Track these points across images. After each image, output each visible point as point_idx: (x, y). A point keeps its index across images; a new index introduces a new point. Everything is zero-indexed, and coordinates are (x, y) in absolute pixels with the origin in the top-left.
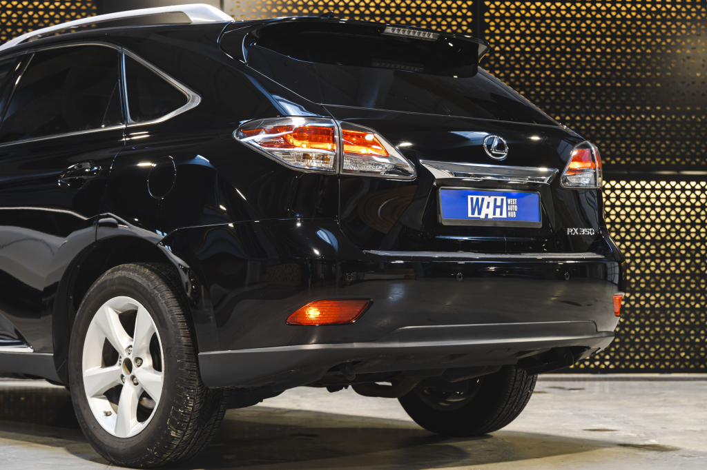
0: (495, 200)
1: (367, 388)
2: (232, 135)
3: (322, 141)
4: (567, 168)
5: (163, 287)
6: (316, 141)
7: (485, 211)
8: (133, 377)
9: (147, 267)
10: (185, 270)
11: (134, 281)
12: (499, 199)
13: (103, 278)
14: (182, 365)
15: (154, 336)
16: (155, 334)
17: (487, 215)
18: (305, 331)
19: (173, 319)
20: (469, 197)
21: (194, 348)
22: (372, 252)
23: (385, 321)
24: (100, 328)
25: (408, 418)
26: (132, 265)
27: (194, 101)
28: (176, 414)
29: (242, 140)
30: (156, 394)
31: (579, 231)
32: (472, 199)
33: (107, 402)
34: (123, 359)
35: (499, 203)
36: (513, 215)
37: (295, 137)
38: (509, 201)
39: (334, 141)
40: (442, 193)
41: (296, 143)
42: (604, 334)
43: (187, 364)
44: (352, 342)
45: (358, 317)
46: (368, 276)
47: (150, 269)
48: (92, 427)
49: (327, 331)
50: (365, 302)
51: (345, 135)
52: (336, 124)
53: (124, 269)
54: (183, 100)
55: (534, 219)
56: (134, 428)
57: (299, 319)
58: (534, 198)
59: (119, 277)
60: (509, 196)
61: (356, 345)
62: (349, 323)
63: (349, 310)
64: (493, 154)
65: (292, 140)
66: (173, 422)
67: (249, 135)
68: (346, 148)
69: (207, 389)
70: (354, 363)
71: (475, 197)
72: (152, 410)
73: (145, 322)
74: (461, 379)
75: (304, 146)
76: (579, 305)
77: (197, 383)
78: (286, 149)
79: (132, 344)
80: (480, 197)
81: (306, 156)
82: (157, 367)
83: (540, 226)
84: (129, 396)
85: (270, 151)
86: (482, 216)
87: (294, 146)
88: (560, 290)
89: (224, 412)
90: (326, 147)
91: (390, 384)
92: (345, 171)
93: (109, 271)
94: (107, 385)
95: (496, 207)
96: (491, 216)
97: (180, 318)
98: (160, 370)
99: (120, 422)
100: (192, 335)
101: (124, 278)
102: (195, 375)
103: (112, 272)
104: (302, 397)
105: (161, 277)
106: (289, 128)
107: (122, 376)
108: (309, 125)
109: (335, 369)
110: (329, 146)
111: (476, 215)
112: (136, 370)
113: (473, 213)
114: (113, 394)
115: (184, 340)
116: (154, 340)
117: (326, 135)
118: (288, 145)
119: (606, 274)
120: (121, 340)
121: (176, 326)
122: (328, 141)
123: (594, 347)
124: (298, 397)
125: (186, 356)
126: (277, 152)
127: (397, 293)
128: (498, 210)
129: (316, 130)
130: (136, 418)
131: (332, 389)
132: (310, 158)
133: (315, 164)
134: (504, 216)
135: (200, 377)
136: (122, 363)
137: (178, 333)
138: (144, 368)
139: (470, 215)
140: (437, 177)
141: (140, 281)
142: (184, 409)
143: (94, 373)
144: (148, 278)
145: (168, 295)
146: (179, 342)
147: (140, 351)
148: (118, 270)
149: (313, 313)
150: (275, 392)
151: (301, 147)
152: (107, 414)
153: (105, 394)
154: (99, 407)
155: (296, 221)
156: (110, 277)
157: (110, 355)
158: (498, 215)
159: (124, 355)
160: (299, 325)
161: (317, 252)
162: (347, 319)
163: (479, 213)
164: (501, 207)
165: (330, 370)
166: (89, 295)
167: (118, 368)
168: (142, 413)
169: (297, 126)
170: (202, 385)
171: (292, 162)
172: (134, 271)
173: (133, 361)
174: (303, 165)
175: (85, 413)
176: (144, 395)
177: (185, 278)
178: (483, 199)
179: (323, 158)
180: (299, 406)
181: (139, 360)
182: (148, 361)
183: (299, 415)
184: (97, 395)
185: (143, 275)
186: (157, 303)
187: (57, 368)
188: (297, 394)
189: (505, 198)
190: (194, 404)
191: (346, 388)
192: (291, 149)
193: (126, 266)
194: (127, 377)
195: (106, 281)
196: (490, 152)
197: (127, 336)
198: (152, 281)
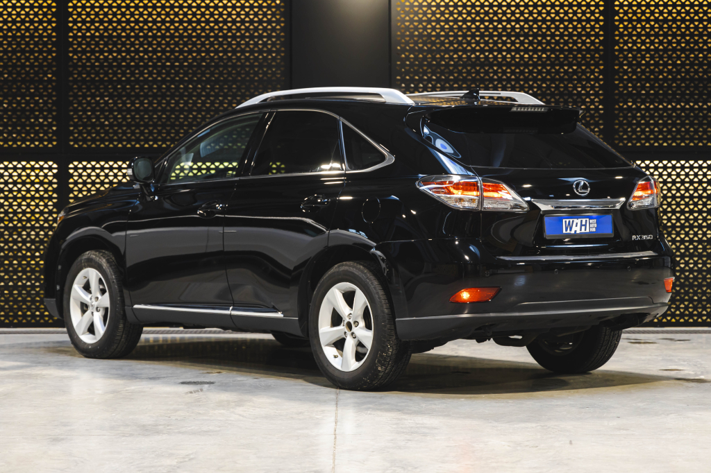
0: (581, 221)
1: (503, 340)
2: (415, 185)
3: (470, 190)
4: (632, 196)
5: (372, 277)
6: (467, 190)
7: (574, 228)
8: (353, 334)
9: (361, 265)
10: (383, 260)
11: (353, 273)
12: (584, 220)
13: (332, 271)
14: (385, 326)
15: (367, 308)
16: (367, 307)
17: (576, 231)
18: (461, 306)
19: (379, 298)
20: (564, 220)
21: (393, 316)
22: (502, 257)
23: (513, 299)
24: (330, 302)
25: (534, 362)
26: (351, 263)
27: (390, 159)
28: (382, 356)
29: (421, 188)
30: (369, 344)
31: (641, 237)
32: (566, 221)
33: (335, 349)
34: (346, 322)
35: (584, 223)
36: (594, 230)
37: (454, 188)
38: (591, 221)
39: (478, 190)
40: (546, 219)
41: (455, 191)
42: (659, 305)
43: (388, 326)
44: (489, 313)
45: (492, 298)
46: (499, 272)
47: (363, 266)
48: (326, 365)
49: (474, 306)
50: (497, 289)
51: (485, 186)
52: (478, 179)
53: (346, 265)
54: (383, 158)
55: (608, 231)
56: (353, 365)
57: (457, 299)
58: (609, 218)
59: (343, 271)
60: (591, 218)
61: (492, 315)
62: (487, 301)
63: (488, 294)
64: (580, 193)
65: (452, 190)
66: (379, 361)
67: (425, 185)
68: (485, 194)
69: (400, 341)
70: (491, 325)
71: (567, 220)
72: (365, 354)
73: (361, 299)
74: (564, 334)
75: (460, 193)
76: (648, 284)
77: (394, 337)
78: (448, 196)
79: (352, 312)
80: (571, 220)
81: (461, 200)
82: (368, 327)
83: (613, 236)
84: (350, 345)
85: (439, 197)
86: (573, 232)
87: (454, 194)
88: (637, 275)
89: (410, 356)
90: (473, 194)
91: (520, 337)
92: (485, 208)
93: (336, 266)
94: (335, 338)
95: (582, 225)
96: (578, 232)
97: (383, 297)
98: (371, 329)
99: (344, 362)
100: (391, 308)
101: (347, 271)
102: (393, 333)
103: (339, 267)
104: (459, 346)
105: (371, 271)
106: (451, 183)
107: (345, 333)
108: (463, 181)
109: (479, 329)
110: (475, 193)
111: (568, 231)
112: (354, 329)
113: (566, 230)
114: (339, 344)
115: (386, 311)
116: (366, 310)
117: (473, 187)
118: (450, 193)
119: (664, 263)
120: (344, 310)
121: (381, 302)
122: (474, 190)
123: (654, 313)
124: (455, 347)
125: (387, 321)
126: (443, 197)
127: (521, 281)
128: (583, 228)
129: (467, 184)
130: (354, 359)
131: (480, 341)
132: (464, 201)
133: (467, 205)
134: (588, 231)
135: (396, 333)
136: (345, 324)
137: (382, 306)
138: (360, 328)
139: (564, 232)
140: (542, 209)
141: (357, 274)
142: (387, 353)
143: (326, 331)
144: (362, 272)
145: (376, 283)
146: (383, 312)
147: (357, 317)
148: (343, 265)
149: (465, 295)
150: (441, 343)
151: (458, 194)
152: (335, 357)
153: (333, 344)
154: (330, 352)
155: (455, 240)
156: (337, 270)
157: (336, 319)
158: (583, 231)
159: (346, 320)
160: (457, 302)
161: (467, 258)
162: (485, 299)
163: (571, 230)
164: (585, 225)
165: (476, 330)
166: (323, 282)
167: (342, 328)
168: (359, 357)
169: (455, 182)
170: (397, 338)
171: (452, 204)
172: (354, 267)
173: (352, 323)
174: (460, 206)
175: (321, 356)
176: (360, 344)
177: (383, 265)
178: (573, 221)
179: (472, 200)
180: (456, 353)
181: (356, 323)
182: (362, 324)
183: (457, 359)
184: (328, 345)
185: (359, 269)
186: (369, 288)
187: (300, 327)
188: (455, 344)
189: (588, 219)
190: (393, 350)
191: (489, 340)
192: (452, 196)
193: (348, 263)
194: (349, 333)
195: (334, 273)
196: (577, 191)
197: (348, 308)
198: (365, 274)
